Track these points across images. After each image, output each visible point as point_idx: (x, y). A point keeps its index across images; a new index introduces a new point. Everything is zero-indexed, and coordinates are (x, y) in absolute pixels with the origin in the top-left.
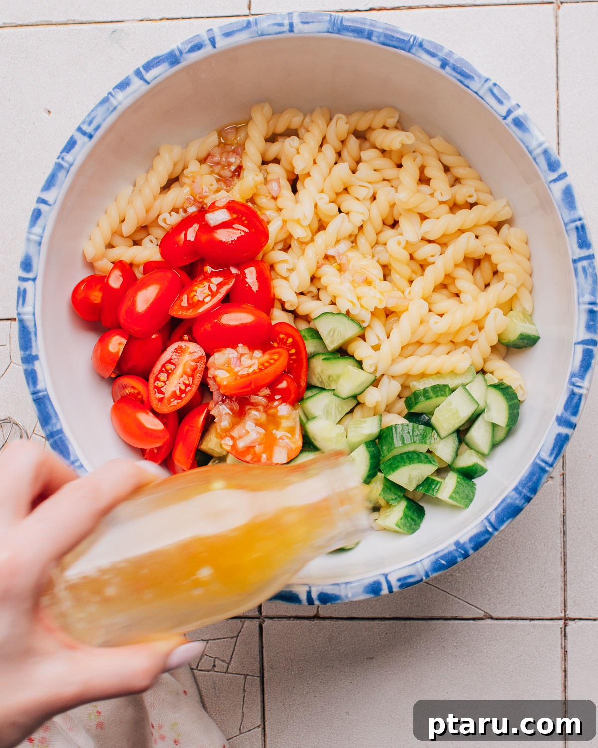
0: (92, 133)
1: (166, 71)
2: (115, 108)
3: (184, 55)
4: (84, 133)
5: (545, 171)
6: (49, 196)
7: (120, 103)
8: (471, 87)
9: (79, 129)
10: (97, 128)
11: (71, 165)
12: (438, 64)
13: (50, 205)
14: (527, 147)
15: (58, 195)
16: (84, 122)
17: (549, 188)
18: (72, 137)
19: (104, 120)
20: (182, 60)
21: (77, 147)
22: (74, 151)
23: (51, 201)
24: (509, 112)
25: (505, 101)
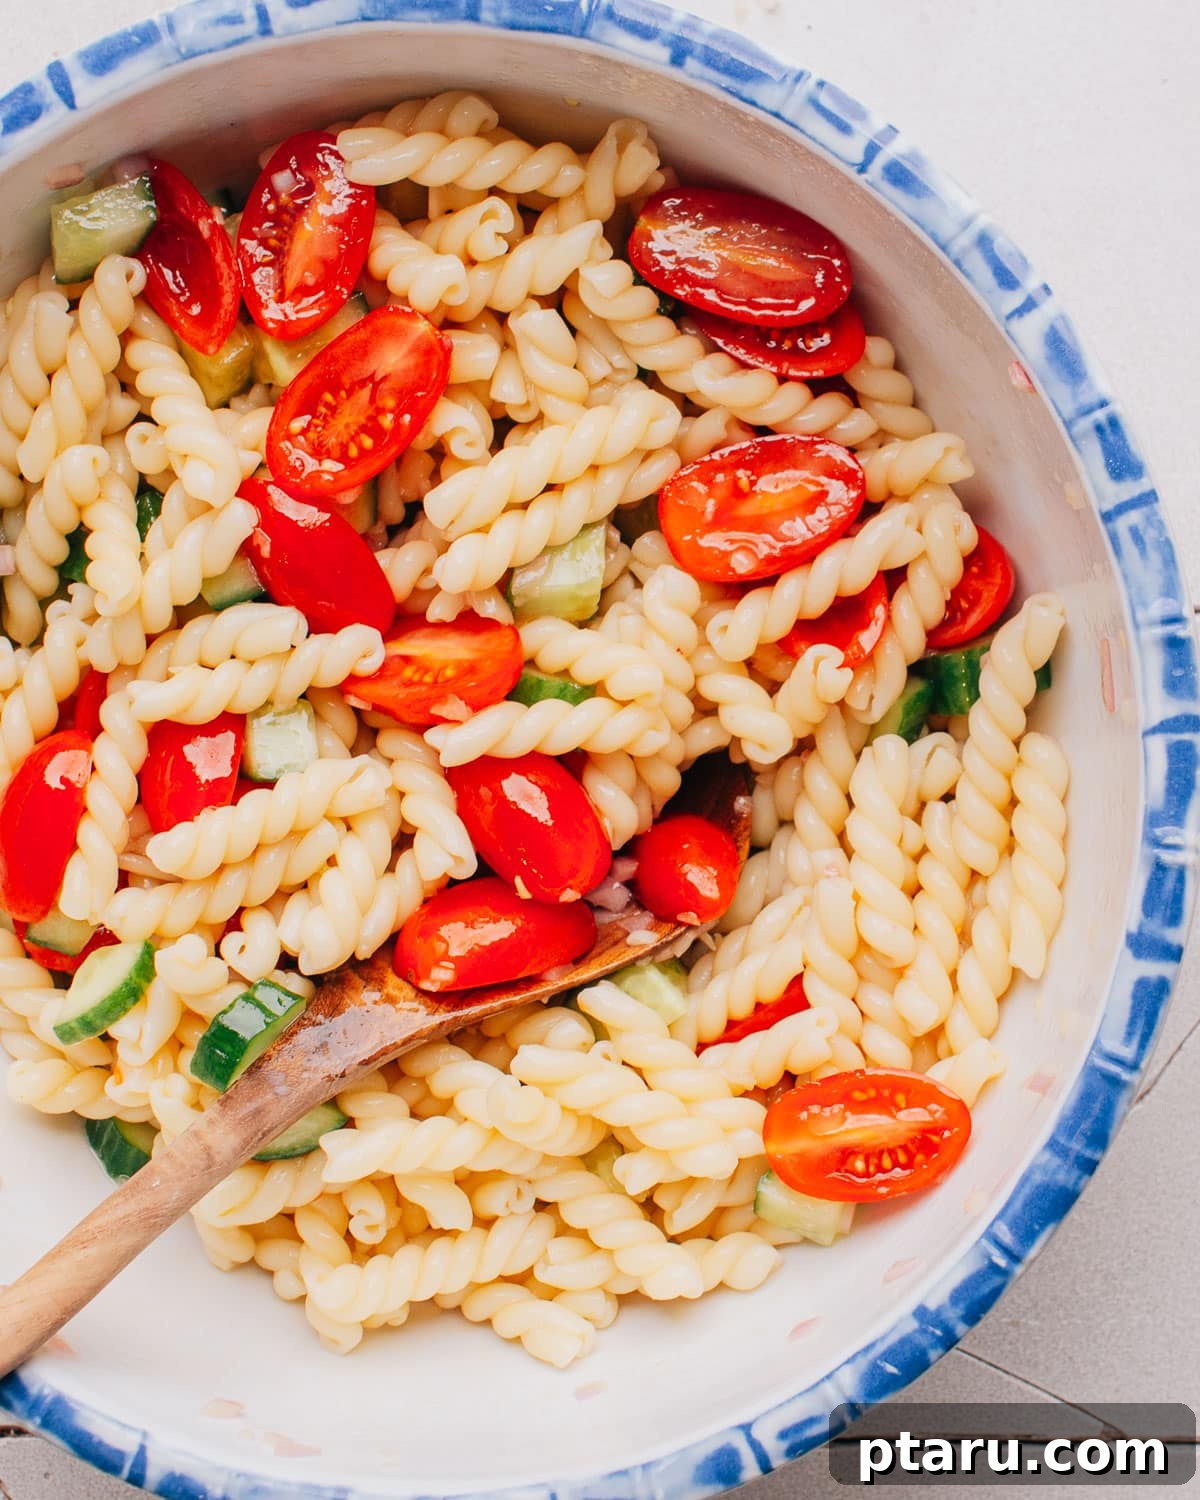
5: (990, 291)
8: (760, 100)
12: (664, 54)
14: (934, 236)
17: (1007, 332)
24: (872, 151)
25: (855, 124)
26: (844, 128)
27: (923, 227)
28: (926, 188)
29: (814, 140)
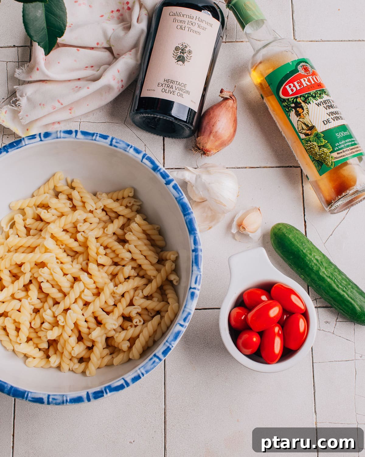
0: (113, 145)
1: (149, 167)
2: (125, 151)
3: (158, 173)
4: (112, 141)
5: (182, 318)
6: (79, 135)
7: (128, 152)
8: (193, 267)
9: (112, 139)
10: (115, 146)
11: (95, 140)
12: (193, 248)
13: (76, 137)
14: (186, 305)
15: (81, 139)
16: (116, 139)
17: (176, 324)
18: (108, 136)
19: (120, 148)
20: (156, 172)
21: (104, 140)
22: (102, 139)
23: (77, 137)
24: (195, 288)
25: (197, 284)
26: (196, 283)
27: (186, 302)
28: (193, 300)
29: (191, 279)
